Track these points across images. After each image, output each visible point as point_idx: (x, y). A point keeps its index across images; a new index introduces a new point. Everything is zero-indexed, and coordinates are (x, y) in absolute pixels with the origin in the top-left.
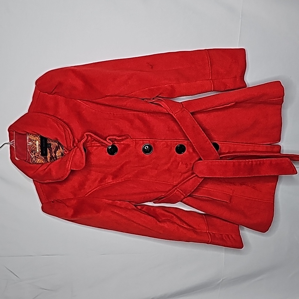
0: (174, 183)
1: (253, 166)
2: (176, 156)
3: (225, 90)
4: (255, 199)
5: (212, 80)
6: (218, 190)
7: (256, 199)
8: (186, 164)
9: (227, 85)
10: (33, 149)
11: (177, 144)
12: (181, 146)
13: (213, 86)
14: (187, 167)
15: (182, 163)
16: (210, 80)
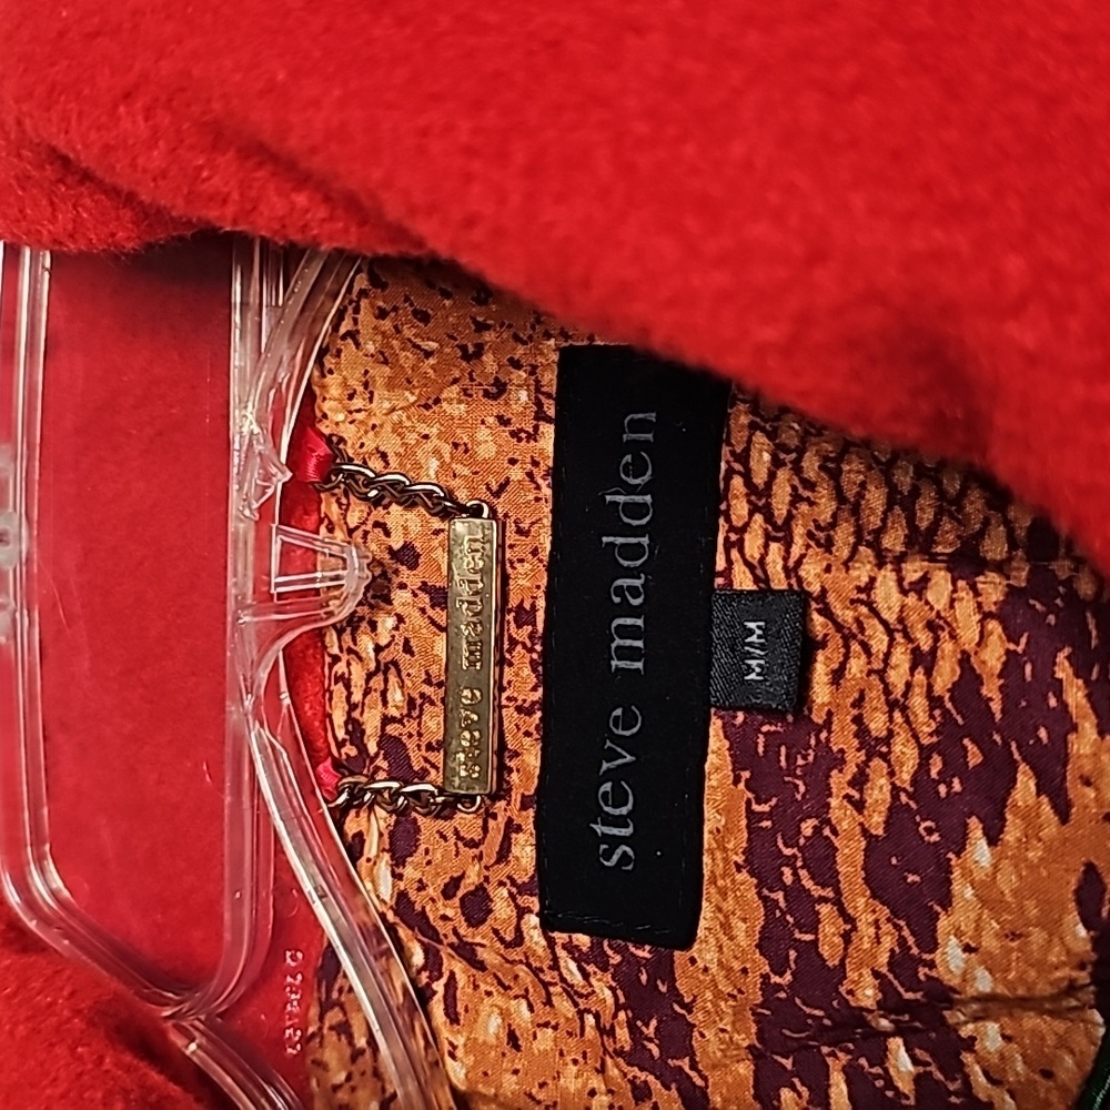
10: (371, 721)
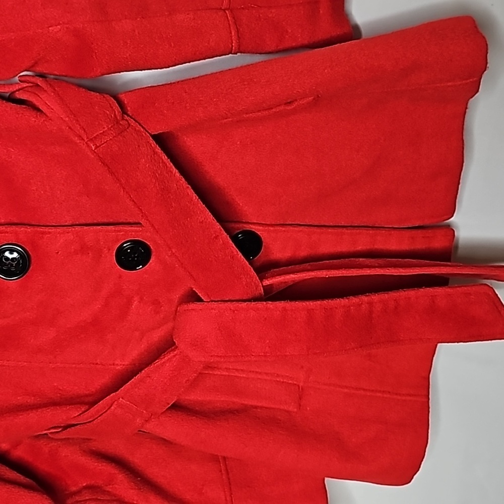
0: (117, 365)
1: (374, 315)
2: (120, 277)
3: (281, 47)
4: (373, 391)
5: (231, 11)
6: (260, 373)
7: (377, 391)
8: (156, 303)
9: (287, 32)
11: (118, 241)
12: (137, 244)
13: (238, 31)
14: (157, 313)
15: (141, 299)
16: (224, 10)
